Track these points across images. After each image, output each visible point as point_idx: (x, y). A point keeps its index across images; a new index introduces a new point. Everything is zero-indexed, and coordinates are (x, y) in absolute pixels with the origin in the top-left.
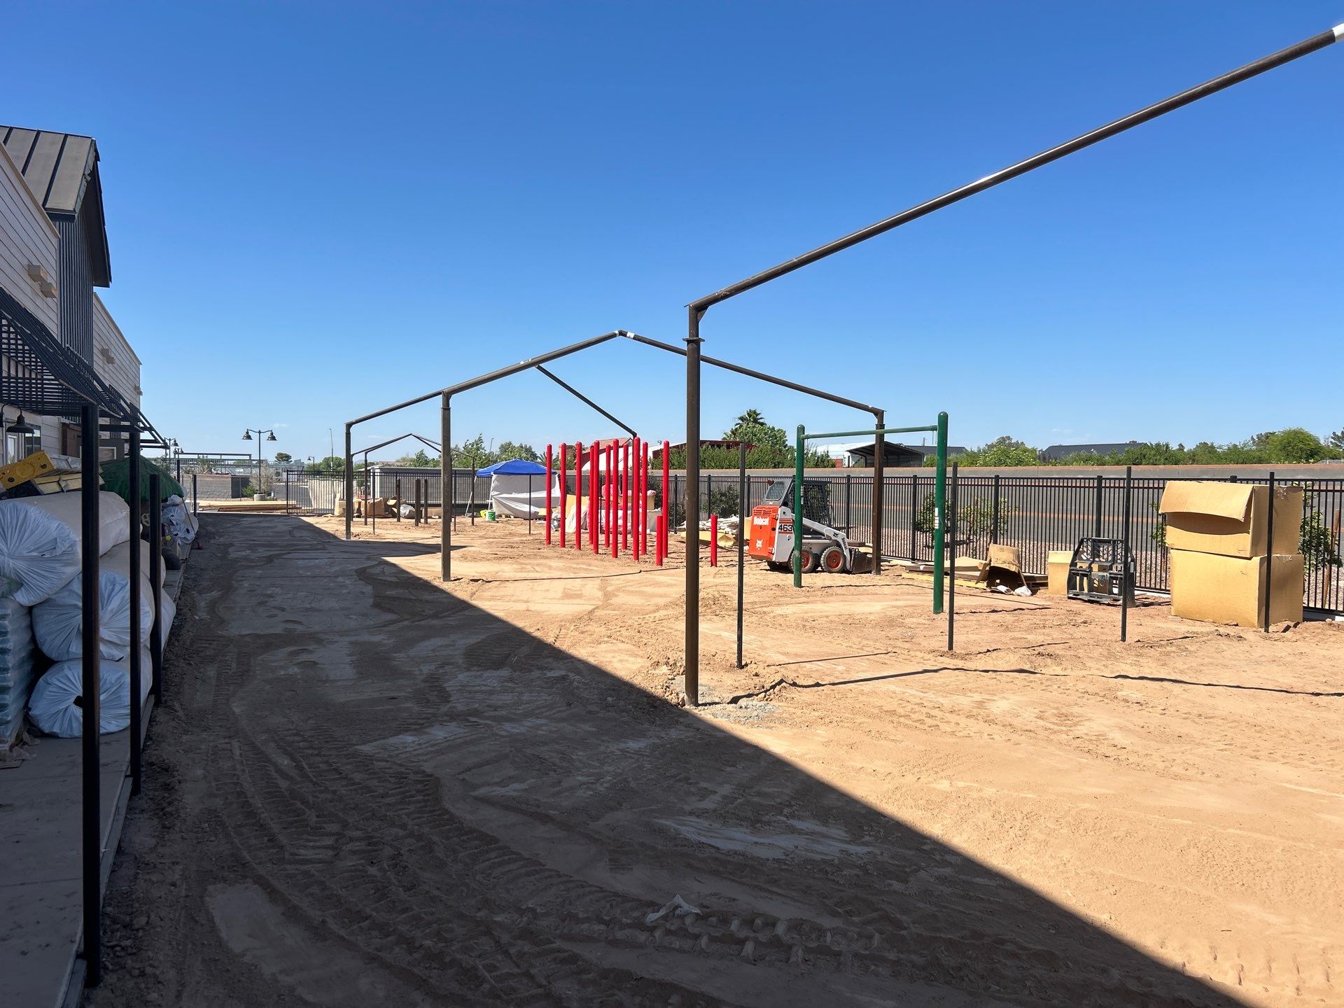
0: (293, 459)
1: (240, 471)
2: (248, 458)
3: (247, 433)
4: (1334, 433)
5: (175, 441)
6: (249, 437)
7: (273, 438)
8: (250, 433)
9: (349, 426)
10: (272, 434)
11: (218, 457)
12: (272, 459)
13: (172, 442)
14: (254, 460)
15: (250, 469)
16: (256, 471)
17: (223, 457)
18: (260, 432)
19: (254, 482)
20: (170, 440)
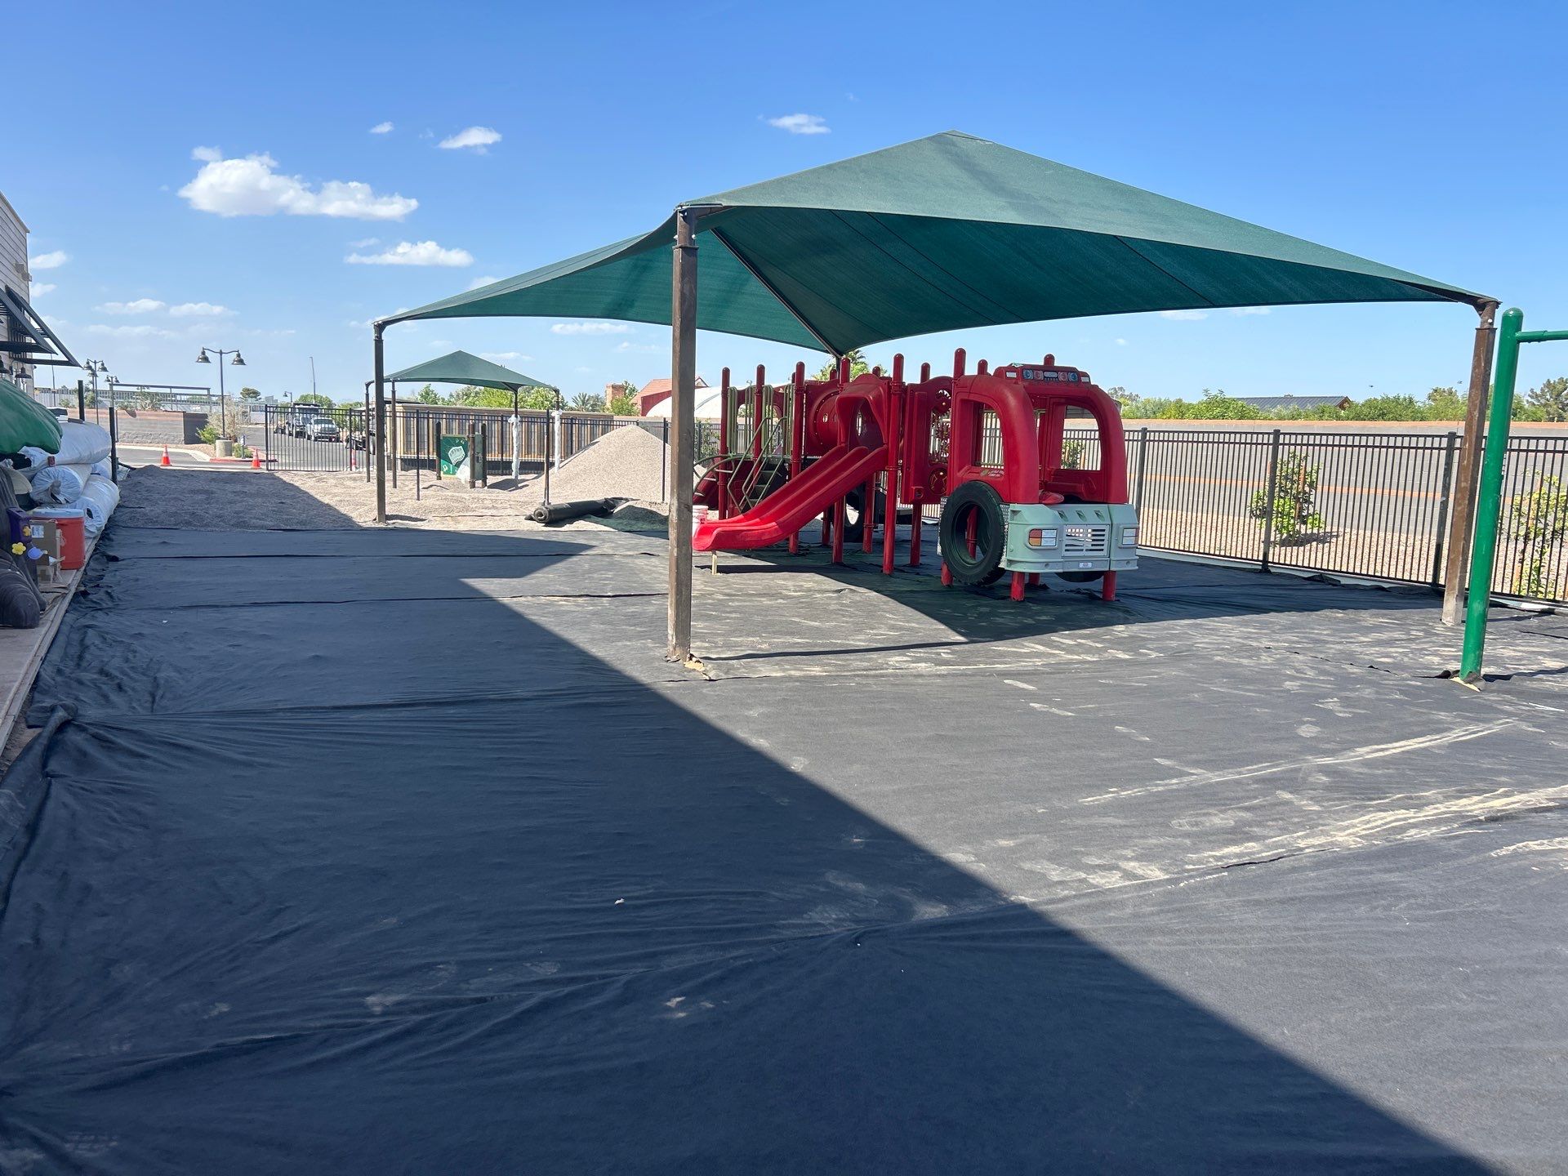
0: (263, 396)
1: (196, 409)
2: (205, 392)
3: (203, 353)
4: (1532, 390)
5: (103, 364)
6: (206, 360)
7: (241, 362)
8: (208, 354)
9: (380, 328)
10: (239, 355)
11: (168, 391)
12: (237, 395)
13: (99, 365)
14: (214, 396)
15: (208, 407)
16: (217, 409)
17: (174, 391)
18: (221, 353)
19: (214, 423)
20: (95, 362)
